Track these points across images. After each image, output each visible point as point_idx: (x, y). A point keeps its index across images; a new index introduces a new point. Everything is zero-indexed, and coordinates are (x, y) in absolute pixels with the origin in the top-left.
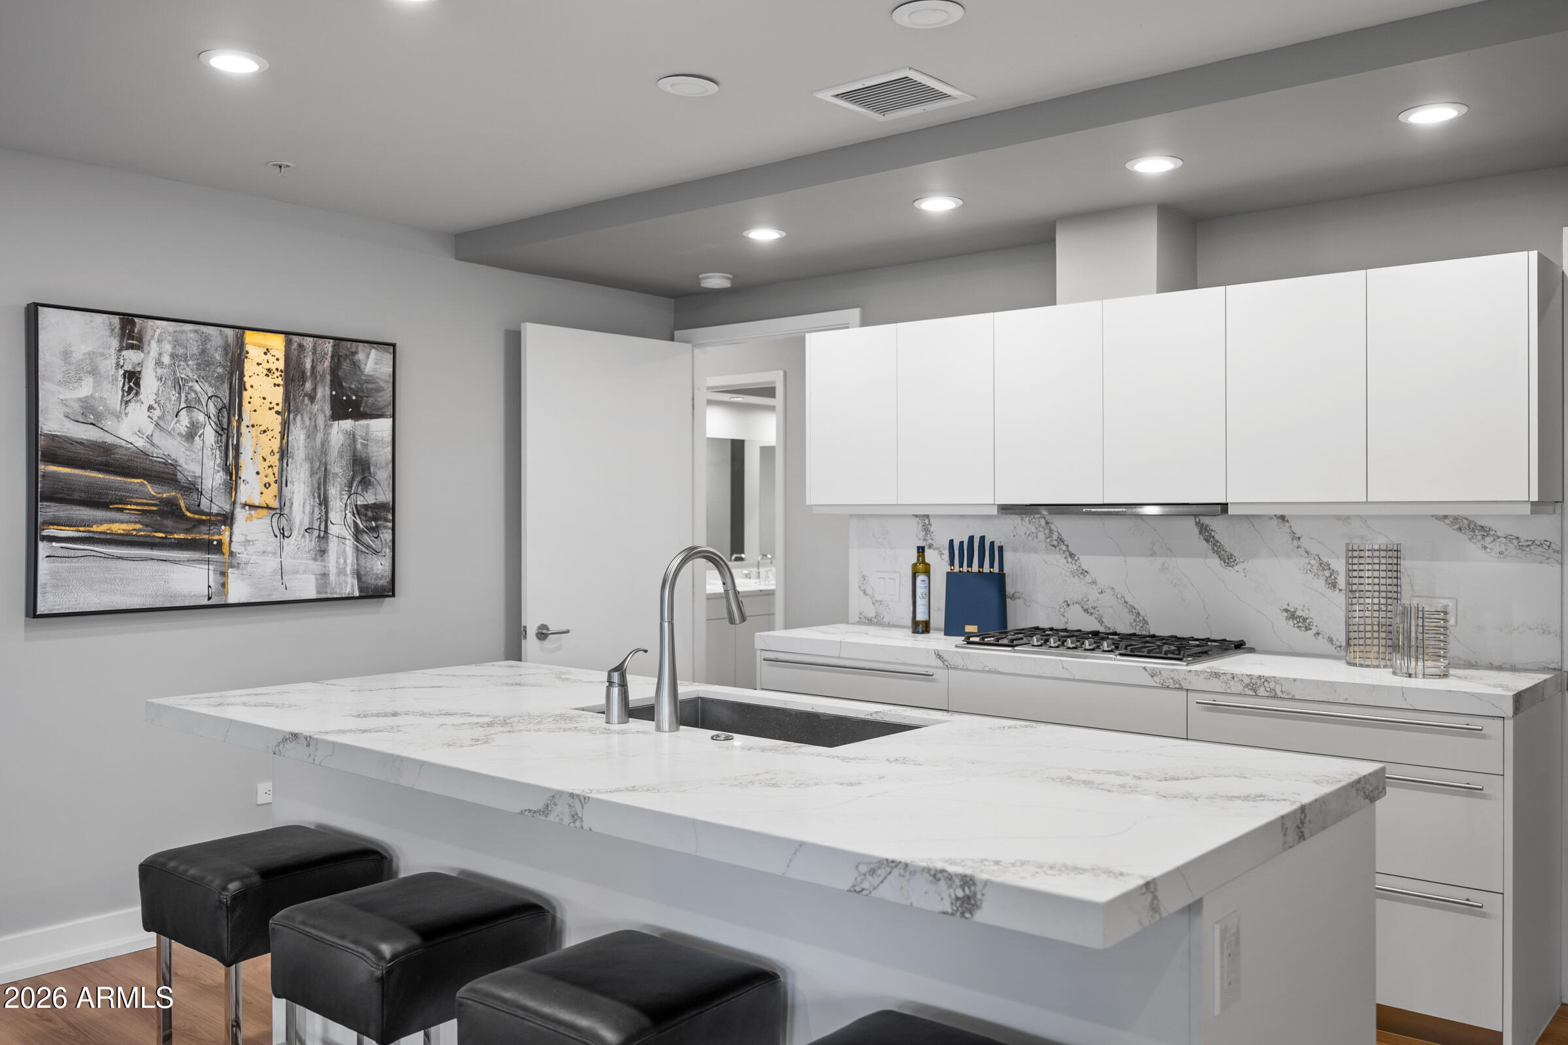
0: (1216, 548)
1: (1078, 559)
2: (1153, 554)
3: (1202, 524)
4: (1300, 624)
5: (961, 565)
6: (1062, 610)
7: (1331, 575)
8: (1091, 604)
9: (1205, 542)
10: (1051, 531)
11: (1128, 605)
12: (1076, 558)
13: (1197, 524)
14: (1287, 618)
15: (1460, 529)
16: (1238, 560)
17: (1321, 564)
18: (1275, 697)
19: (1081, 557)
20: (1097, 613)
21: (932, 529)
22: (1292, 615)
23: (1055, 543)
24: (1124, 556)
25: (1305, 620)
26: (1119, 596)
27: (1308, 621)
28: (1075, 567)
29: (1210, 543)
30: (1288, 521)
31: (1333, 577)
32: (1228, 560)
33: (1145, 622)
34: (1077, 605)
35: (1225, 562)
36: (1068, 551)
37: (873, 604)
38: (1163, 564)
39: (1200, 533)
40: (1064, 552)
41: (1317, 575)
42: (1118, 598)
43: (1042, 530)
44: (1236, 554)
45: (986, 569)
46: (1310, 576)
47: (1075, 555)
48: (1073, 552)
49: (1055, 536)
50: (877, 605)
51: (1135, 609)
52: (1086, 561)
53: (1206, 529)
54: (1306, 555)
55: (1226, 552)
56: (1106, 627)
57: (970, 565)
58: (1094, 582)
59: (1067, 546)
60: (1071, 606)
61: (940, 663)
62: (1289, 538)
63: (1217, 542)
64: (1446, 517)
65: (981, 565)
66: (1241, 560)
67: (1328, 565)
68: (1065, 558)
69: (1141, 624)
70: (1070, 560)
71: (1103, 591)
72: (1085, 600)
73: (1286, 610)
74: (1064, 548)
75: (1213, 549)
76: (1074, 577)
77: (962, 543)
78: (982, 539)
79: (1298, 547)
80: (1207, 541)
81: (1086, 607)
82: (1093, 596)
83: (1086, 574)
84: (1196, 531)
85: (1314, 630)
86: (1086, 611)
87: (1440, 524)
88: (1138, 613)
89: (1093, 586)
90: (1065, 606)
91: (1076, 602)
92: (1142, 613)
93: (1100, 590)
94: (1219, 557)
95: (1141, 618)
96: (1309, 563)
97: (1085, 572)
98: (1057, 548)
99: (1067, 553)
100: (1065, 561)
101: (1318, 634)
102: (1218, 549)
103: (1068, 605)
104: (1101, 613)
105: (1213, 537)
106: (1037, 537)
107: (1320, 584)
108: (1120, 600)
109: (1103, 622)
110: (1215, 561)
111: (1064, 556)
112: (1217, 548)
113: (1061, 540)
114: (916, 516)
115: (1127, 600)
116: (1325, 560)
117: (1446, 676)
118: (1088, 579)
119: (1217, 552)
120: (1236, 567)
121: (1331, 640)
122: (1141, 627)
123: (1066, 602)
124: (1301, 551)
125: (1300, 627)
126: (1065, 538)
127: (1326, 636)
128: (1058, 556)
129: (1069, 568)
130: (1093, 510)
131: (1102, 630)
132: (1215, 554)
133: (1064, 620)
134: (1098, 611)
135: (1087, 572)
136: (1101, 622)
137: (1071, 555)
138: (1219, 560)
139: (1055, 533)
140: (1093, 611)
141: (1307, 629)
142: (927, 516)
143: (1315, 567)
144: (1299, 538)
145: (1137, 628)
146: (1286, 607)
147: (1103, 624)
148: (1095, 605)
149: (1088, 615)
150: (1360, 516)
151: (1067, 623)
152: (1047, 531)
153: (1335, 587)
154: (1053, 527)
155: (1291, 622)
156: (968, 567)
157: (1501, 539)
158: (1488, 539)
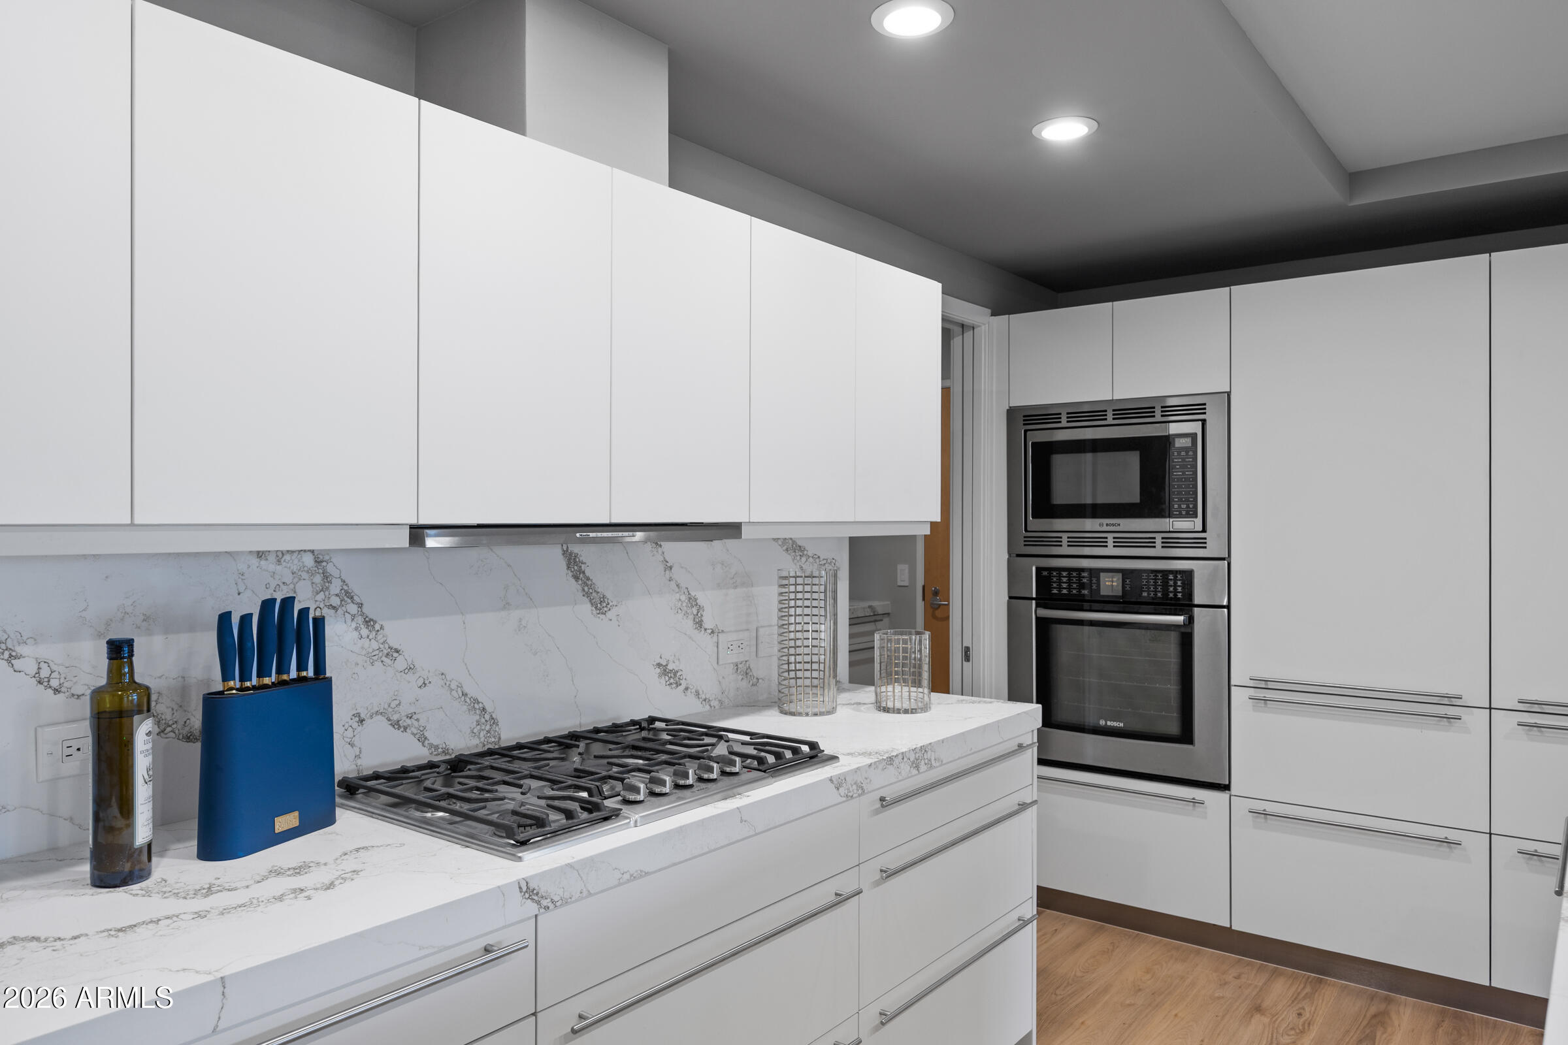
0: (586, 589)
1: (382, 627)
2: (507, 606)
3: (571, 554)
4: (672, 681)
5: (244, 674)
6: (349, 733)
7: (698, 612)
8: (405, 709)
9: (573, 581)
10: (326, 577)
11: (468, 700)
12: (377, 627)
13: (564, 553)
14: (660, 676)
15: (787, 550)
16: (611, 604)
17: (690, 598)
20: (416, 723)
22: (664, 671)
23: (335, 601)
24: (463, 613)
25: (675, 673)
26: (453, 686)
27: (679, 674)
28: (375, 645)
29: (580, 582)
30: (661, 546)
31: (699, 614)
32: (600, 605)
33: (494, 721)
34: (380, 717)
35: (596, 608)
36: (363, 614)
38: (520, 620)
39: (568, 568)
40: (353, 617)
41: (686, 614)
42: (452, 690)
43: (305, 575)
44: (608, 595)
45: (293, 675)
46: (680, 616)
47: (375, 622)
48: (371, 616)
49: (335, 587)
51: (478, 703)
52: (395, 631)
53: (575, 561)
54: (677, 590)
55: (598, 592)
56: (431, 749)
57: (263, 669)
58: (411, 669)
59: (360, 605)
60: (368, 722)
62: (662, 568)
63: (588, 579)
65: (283, 666)
66: (615, 603)
67: (695, 600)
68: (356, 629)
69: (488, 727)
70: (365, 632)
71: (427, 682)
72: (393, 705)
73: (659, 665)
74: (353, 608)
75: (584, 590)
76: (372, 664)
77: (245, 619)
78: (286, 604)
79: (670, 580)
80: (576, 578)
81: (395, 717)
82: (409, 694)
83: (395, 655)
84: (562, 563)
85: (684, 685)
86: (396, 725)
87: (777, 546)
88: (484, 709)
89: (410, 676)
90: (355, 725)
91: (377, 713)
92: (489, 709)
93: (420, 682)
94: (590, 601)
95: (487, 717)
96: (680, 600)
97: (393, 652)
98: (340, 611)
99: (360, 620)
100: (356, 634)
101: (687, 689)
102: (589, 589)
103: (362, 721)
104: (422, 723)
105: (584, 572)
107: (689, 623)
108: (454, 693)
109: (426, 738)
110: (586, 608)
111: (354, 625)
113: (346, 594)
115: (466, 690)
116: (693, 594)
118: (401, 663)
119: (587, 595)
120: (609, 614)
121: (697, 694)
122: (488, 732)
123: (358, 715)
124: (673, 584)
125: (671, 684)
126: (354, 587)
127: (693, 690)
129: (363, 648)
130: (592, 535)
132: (585, 598)
134: (417, 720)
135: (397, 651)
136: (422, 739)
137: (369, 622)
138: (589, 605)
139: (334, 580)
140: (409, 722)
141: (678, 684)
143: (684, 604)
144: (671, 568)
145: (482, 734)
146: (659, 660)
147: (426, 742)
148: (411, 710)
149: (398, 733)
151: (358, 757)
152: (318, 579)
153: (701, 626)
154: (330, 568)
155: (663, 681)
156: (259, 673)
157: (811, 559)
158: (804, 559)
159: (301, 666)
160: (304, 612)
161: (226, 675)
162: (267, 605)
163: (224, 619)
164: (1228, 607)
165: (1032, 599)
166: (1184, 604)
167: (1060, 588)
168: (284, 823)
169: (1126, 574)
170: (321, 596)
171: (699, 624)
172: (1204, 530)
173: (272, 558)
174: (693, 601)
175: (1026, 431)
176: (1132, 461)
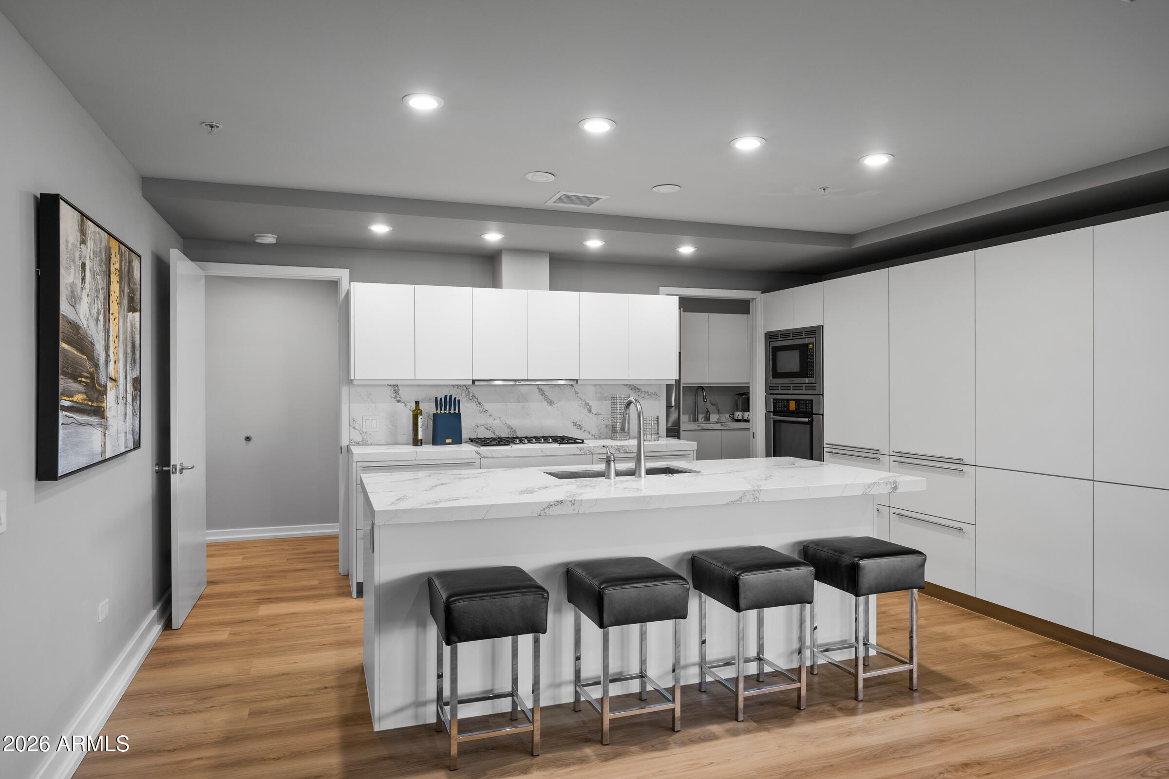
4: (578, 427)
5: (441, 410)
7: (589, 407)
8: (489, 426)
9: (541, 396)
10: (469, 392)
11: (507, 425)
12: (482, 404)
13: (538, 388)
14: (573, 426)
15: (631, 389)
16: (554, 403)
18: (626, 453)
19: (484, 404)
20: (492, 429)
21: (400, 392)
22: (575, 424)
23: (471, 398)
24: (505, 403)
25: (580, 426)
32: (551, 403)
33: (515, 432)
36: (478, 401)
37: (360, 434)
38: (523, 406)
40: (476, 402)
41: (584, 408)
43: (464, 392)
44: (553, 400)
45: (452, 411)
46: (582, 408)
49: (471, 394)
50: (363, 434)
52: (486, 406)
53: (541, 391)
55: (550, 400)
56: (496, 435)
57: (445, 409)
59: (478, 399)
60: (480, 427)
61: (478, 456)
64: (627, 385)
65: (450, 409)
67: (588, 404)
70: (479, 406)
71: (495, 419)
72: (486, 424)
73: (573, 422)
74: (476, 400)
76: (481, 413)
77: (441, 399)
78: (451, 396)
80: (542, 395)
81: (487, 427)
82: (490, 422)
84: (537, 391)
85: (583, 430)
86: (487, 429)
87: (625, 388)
88: (511, 428)
89: (490, 417)
91: (482, 425)
92: (514, 428)
93: (493, 419)
95: (512, 430)
96: (582, 403)
97: (486, 411)
98: (472, 400)
100: (476, 406)
101: (585, 431)
103: (478, 427)
104: (494, 429)
106: (461, 395)
107: (585, 411)
108: (503, 423)
110: (545, 404)
111: (476, 404)
112: (546, 398)
113: (474, 396)
114: (390, 385)
115: (506, 423)
116: (587, 402)
117: (658, 440)
118: (488, 414)
119: (546, 400)
121: (589, 432)
122: (512, 434)
124: (579, 398)
126: (476, 395)
128: (473, 404)
131: (495, 437)
133: (475, 434)
135: (488, 411)
136: (494, 433)
137: (480, 403)
141: (581, 429)
142: (397, 386)
143: (584, 405)
148: (491, 425)
149: (488, 431)
150: (599, 385)
151: (477, 435)
152: (467, 392)
154: (470, 390)
155: (575, 427)
156: (444, 410)
157: (644, 393)
158: (640, 393)
159: (455, 410)
160: (455, 398)
161: (437, 409)
162: (446, 396)
163: (436, 398)
164: (823, 415)
165: (771, 412)
166: (810, 414)
167: (779, 408)
168: (448, 441)
169: (797, 402)
170: (468, 396)
171: (590, 411)
172: (816, 383)
173: (456, 387)
174: (587, 404)
175: (770, 342)
176: (796, 354)
